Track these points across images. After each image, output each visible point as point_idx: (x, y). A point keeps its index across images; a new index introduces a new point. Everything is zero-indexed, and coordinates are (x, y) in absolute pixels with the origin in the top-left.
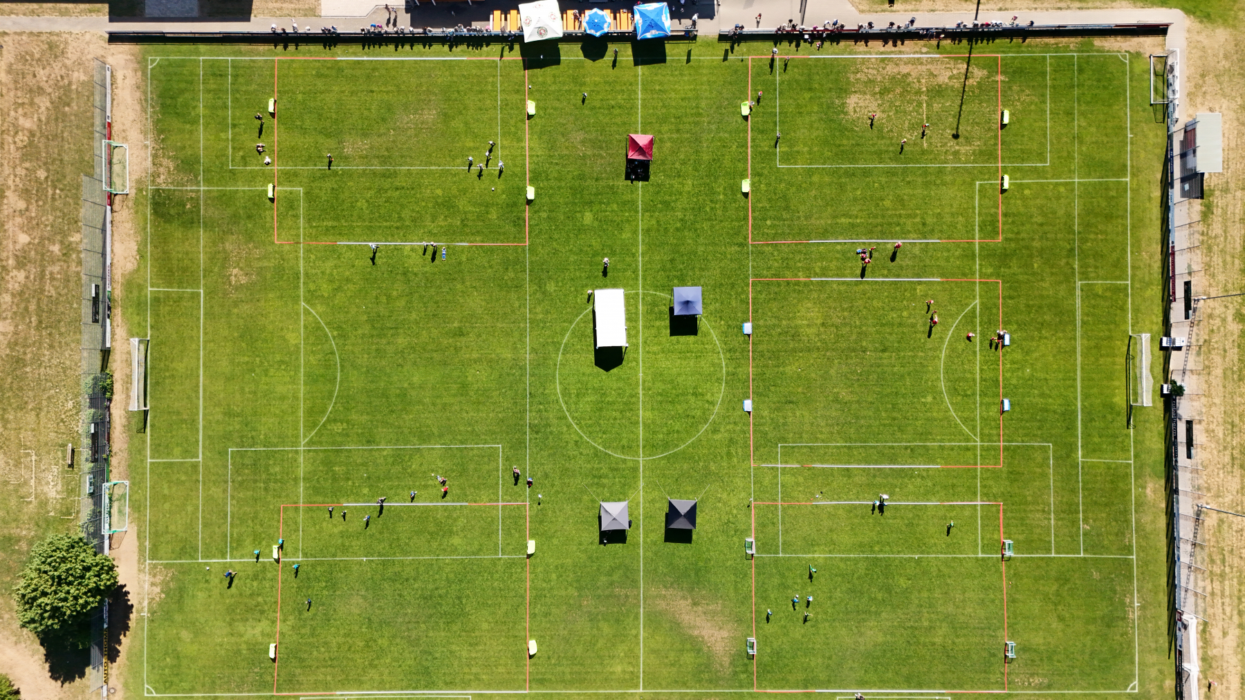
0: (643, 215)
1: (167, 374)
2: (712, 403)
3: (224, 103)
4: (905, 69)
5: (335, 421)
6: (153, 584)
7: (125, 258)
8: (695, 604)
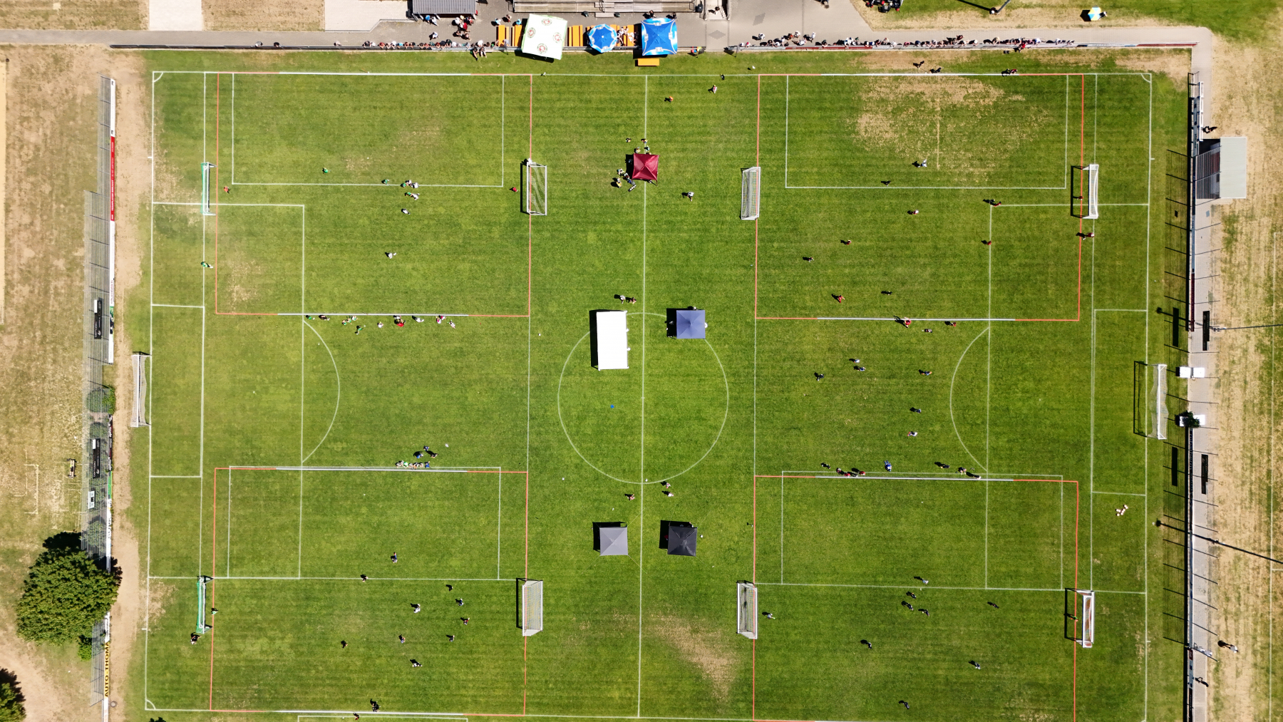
0: (648, 236)
1: (169, 390)
2: (716, 428)
3: (227, 118)
4: (918, 88)
5: (335, 440)
6: (153, 600)
7: (128, 273)
8: (695, 631)
